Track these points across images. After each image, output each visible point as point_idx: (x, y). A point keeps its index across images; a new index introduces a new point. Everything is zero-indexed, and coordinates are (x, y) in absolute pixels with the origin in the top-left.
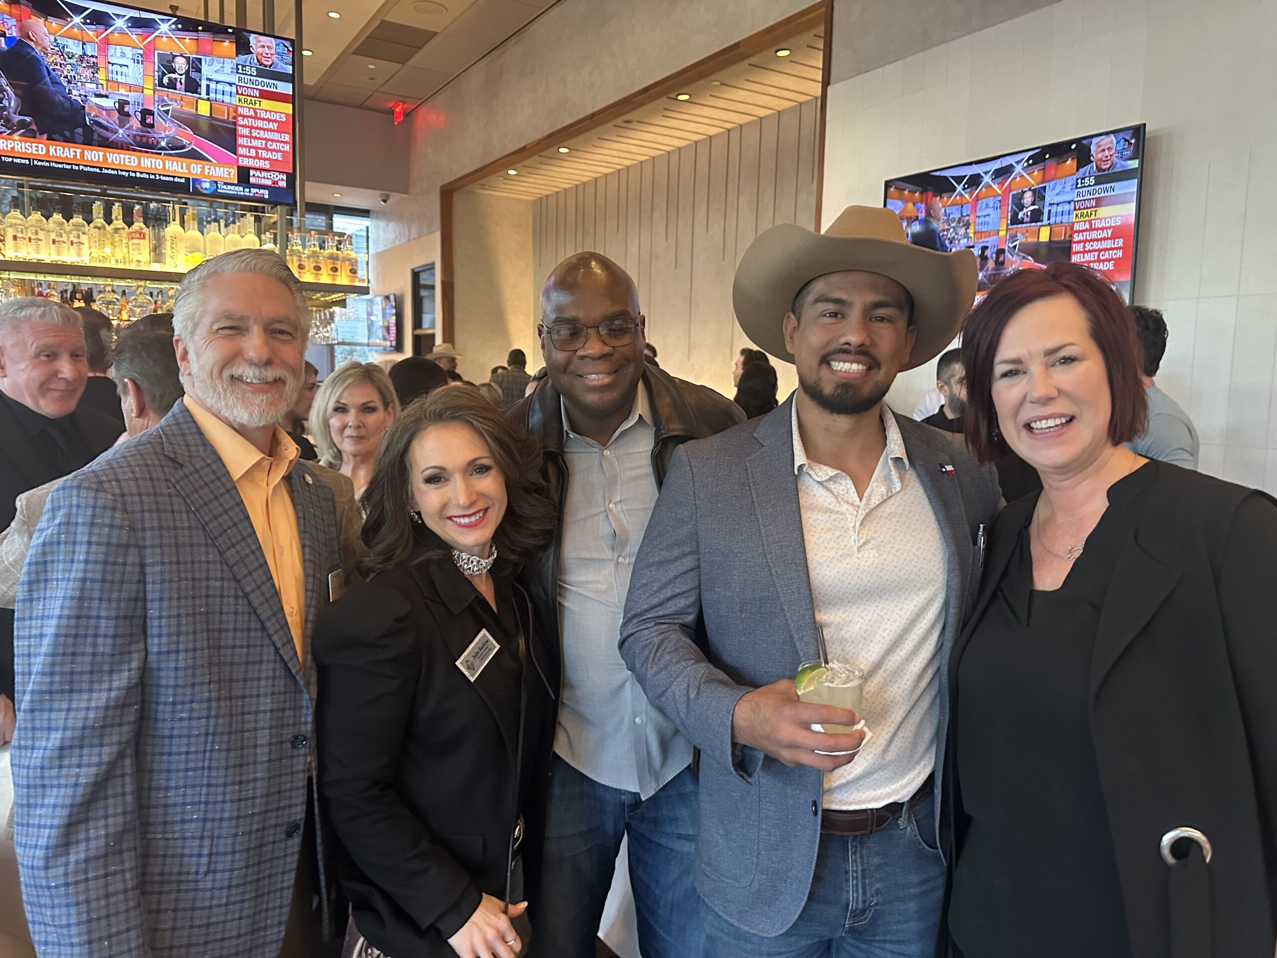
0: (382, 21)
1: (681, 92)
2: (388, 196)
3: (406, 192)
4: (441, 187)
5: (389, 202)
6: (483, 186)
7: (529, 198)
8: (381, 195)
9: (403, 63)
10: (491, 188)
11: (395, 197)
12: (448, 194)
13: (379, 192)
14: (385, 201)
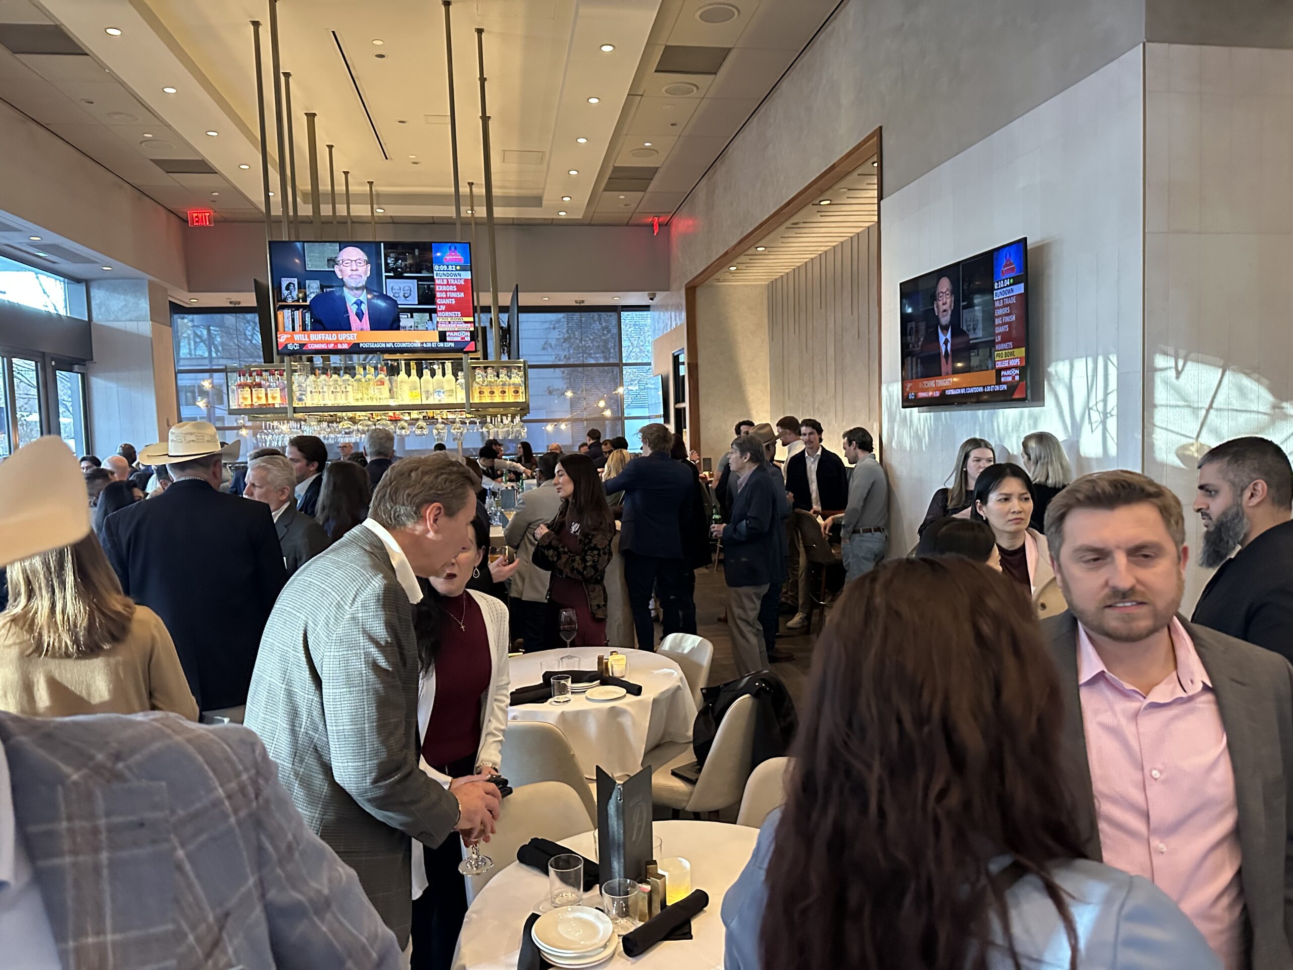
0: (615, 167)
1: (821, 199)
2: (655, 295)
3: (668, 290)
4: (686, 285)
5: (655, 299)
6: (718, 280)
7: (763, 283)
8: (649, 295)
9: (645, 191)
10: (724, 281)
11: (660, 296)
12: (691, 291)
13: (647, 293)
14: (652, 299)
